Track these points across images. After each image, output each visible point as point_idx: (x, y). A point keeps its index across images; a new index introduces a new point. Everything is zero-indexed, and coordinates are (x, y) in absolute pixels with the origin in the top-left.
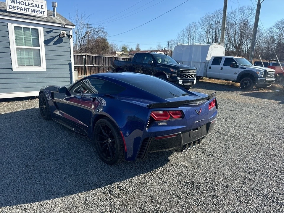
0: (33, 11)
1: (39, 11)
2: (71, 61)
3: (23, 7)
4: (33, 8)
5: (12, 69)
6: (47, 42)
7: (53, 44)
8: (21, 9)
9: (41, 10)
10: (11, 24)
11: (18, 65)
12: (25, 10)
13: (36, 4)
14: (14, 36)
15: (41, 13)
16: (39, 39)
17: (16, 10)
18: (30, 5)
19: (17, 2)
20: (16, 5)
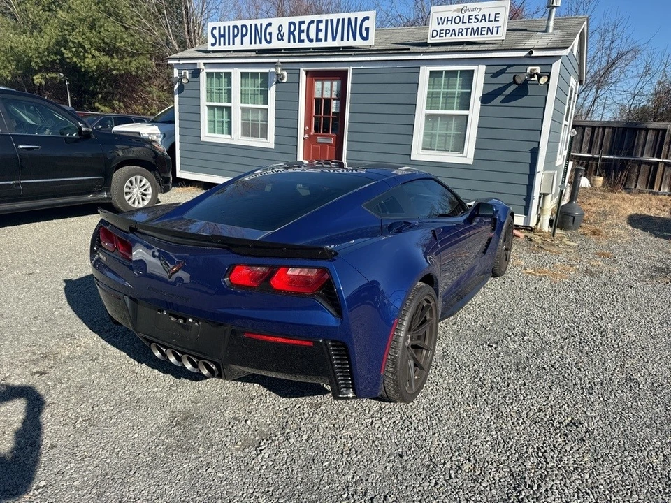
0: (473, 32)
1: (488, 28)
2: (539, 142)
3: (456, 27)
4: (475, 26)
5: (410, 156)
6: (486, 99)
7: (501, 102)
8: (453, 33)
9: (491, 25)
10: (425, 67)
11: (423, 149)
12: (460, 34)
13: (484, 15)
14: (426, 90)
15: (492, 33)
16: (470, 93)
17: (444, 38)
18: (470, 21)
19: (448, 20)
20: (445, 27)
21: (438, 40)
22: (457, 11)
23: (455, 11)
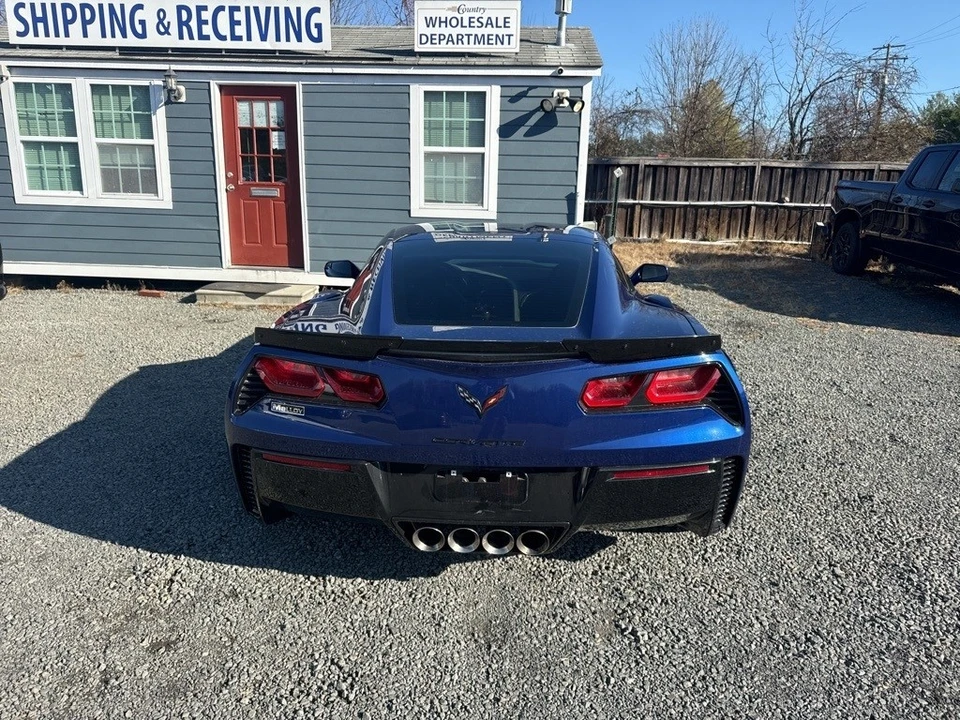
0: (478, 40)
1: (497, 36)
2: (576, 187)
3: (455, 32)
4: (480, 32)
5: (409, 211)
6: (505, 131)
7: (525, 136)
8: (450, 39)
9: (501, 32)
10: (417, 86)
11: (426, 201)
12: (460, 42)
13: (489, 18)
14: (422, 119)
15: (502, 43)
16: (484, 123)
17: (437, 45)
18: (472, 25)
19: (440, 22)
20: (437, 30)
21: (428, 48)
22: (453, 9)
23: (449, 9)
